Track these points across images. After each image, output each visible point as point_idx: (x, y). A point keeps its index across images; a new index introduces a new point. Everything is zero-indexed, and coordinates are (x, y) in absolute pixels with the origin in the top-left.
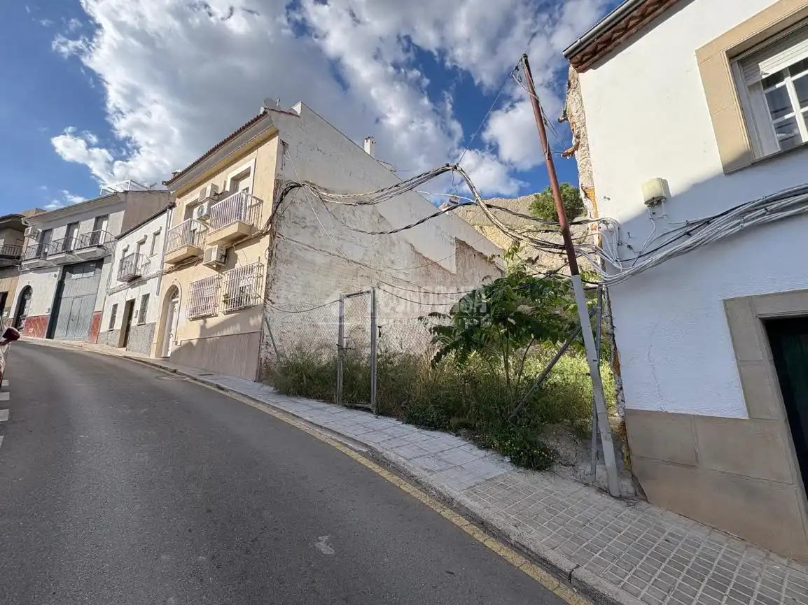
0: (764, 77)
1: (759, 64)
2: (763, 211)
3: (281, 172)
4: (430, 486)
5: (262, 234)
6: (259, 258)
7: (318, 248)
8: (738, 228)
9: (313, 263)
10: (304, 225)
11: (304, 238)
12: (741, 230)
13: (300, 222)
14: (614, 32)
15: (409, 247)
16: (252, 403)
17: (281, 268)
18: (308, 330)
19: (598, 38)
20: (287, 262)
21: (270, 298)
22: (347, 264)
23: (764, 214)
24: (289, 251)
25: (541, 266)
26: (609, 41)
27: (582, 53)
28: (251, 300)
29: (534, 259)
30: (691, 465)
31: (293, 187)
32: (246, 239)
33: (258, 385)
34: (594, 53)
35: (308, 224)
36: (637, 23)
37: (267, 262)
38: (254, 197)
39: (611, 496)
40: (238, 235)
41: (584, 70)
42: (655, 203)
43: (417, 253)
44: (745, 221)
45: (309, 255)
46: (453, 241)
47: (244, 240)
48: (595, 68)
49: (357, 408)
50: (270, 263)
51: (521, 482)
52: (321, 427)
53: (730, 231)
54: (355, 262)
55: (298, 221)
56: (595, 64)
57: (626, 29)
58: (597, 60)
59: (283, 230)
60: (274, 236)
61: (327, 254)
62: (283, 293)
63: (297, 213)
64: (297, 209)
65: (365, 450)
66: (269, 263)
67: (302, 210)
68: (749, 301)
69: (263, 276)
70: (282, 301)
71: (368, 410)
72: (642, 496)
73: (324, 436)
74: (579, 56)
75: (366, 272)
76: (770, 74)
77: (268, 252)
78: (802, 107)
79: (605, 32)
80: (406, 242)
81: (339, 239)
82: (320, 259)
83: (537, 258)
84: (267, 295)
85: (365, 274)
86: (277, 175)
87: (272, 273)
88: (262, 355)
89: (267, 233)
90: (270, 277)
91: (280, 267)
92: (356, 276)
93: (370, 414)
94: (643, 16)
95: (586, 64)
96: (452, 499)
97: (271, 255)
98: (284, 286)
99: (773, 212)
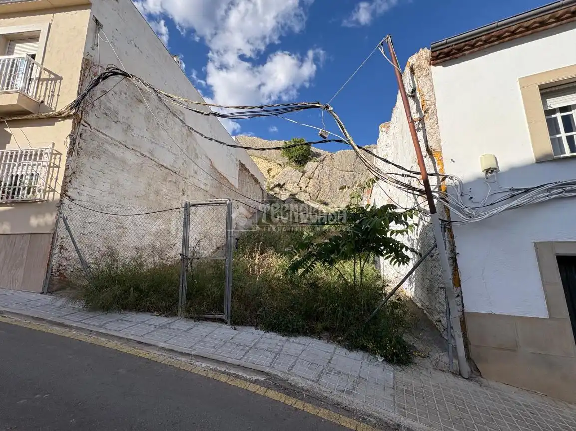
0: (549, 108)
1: (547, 100)
2: (561, 190)
3: (92, 53)
4: (365, 413)
5: (59, 117)
6: (54, 144)
7: (131, 147)
8: (547, 198)
9: (124, 162)
10: (116, 119)
11: (116, 133)
12: (549, 200)
13: (111, 115)
14: (466, 45)
15: (208, 162)
16: (57, 330)
17: (85, 161)
18: (114, 232)
19: (455, 45)
20: (92, 155)
21: (69, 194)
22: (157, 168)
23: (561, 193)
24: (96, 143)
25: (285, 190)
26: (460, 50)
27: (441, 51)
28: (37, 193)
29: (281, 184)
30: (513, 349)
31: (115, 74)
32: (29, 116)
33: (48, 298)
34: (448, 54)
35: (121, 120)
36: (481, 45)
37: (67, 150)
38: (45, 69)
39: (464, 378)
40: (17, 109)
41: (435, 65)
42: (490, 171)
43: (213, 167)
44: (552, 195)
45: (119, 152)
46: (237, 163)
47: (26, 117)
48: (444, 66)
49: (206, 319)
50: (72, 152)
51: (415, 382)
52: (188, 355)
53: (543, 199)
54: (165, 168)
55: (108, 112)
56: (445, 64)
57: (473, 46)
58: (447, 60)
59: (91, 118)
60: (79, 122)
61: (139, 155)
62: (86, 191)
63: (108, 104)
64: (109, 101)
65: (261, 378)
66: (70, 152)
67: (114, 103)
68: (551, 245)
69: (59, 167)
70: (84, 198)
71: (222, 321)
72: (478, 374)
73: (200, 367)
74: (438, 52)
75: (174, 178)
76: (553, 108)
77: (69, 140)
78: (566, 132)
79: (461, 43)
80: (207, 157)
81: (152, 142)
82: (131, 158)
83: (284, 184)
84: (64, 191)
85: (174, 180)
86: (87, 53)
87: (72, 164)
88: (55, 262)
89: (68, 117)
90: (70, 169)
91: (84, 159)
92: (165, 180)
93: (224, 326)
94: (486, 42)
95: (439, 61)
96: (399, 425)
97: (73, 143)
98: (88, 182)
99: (568, 191)
